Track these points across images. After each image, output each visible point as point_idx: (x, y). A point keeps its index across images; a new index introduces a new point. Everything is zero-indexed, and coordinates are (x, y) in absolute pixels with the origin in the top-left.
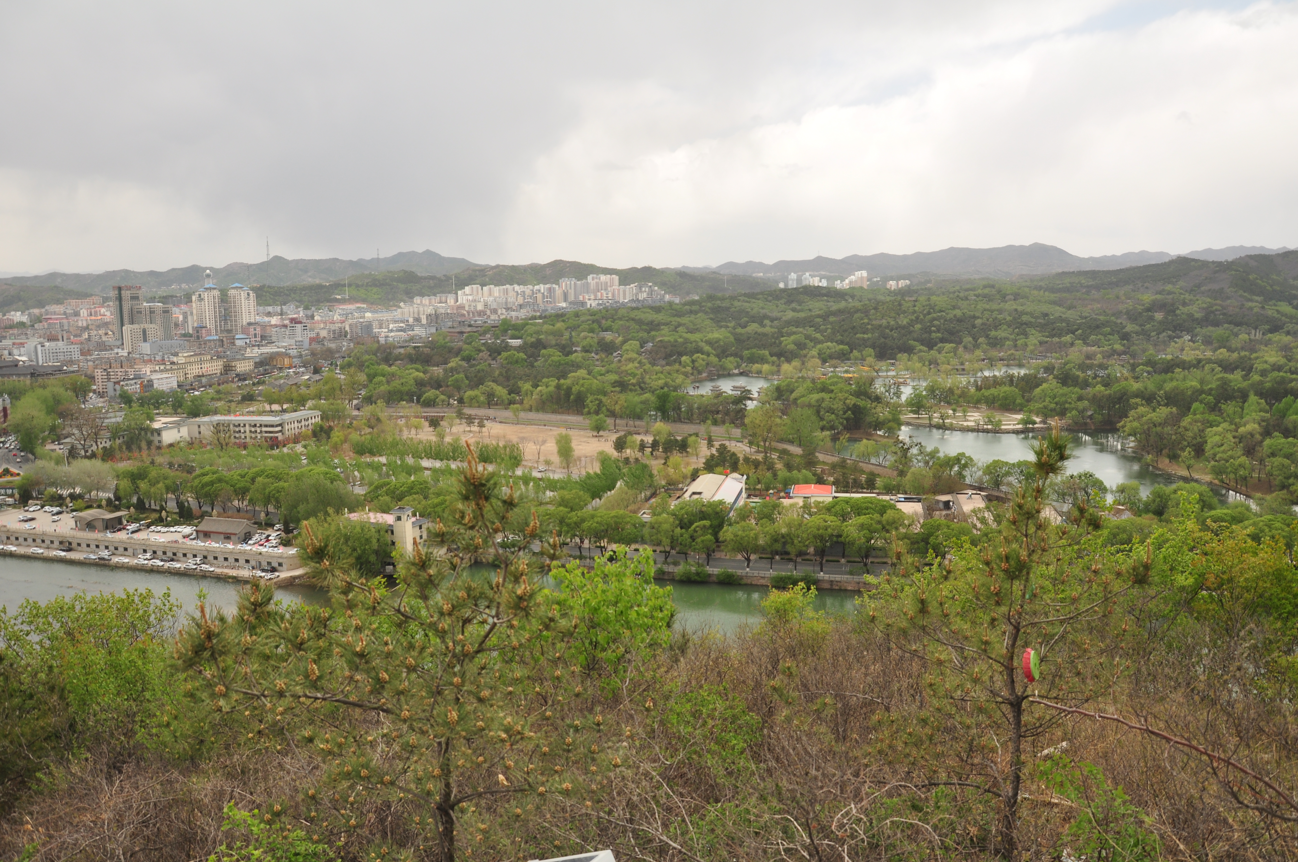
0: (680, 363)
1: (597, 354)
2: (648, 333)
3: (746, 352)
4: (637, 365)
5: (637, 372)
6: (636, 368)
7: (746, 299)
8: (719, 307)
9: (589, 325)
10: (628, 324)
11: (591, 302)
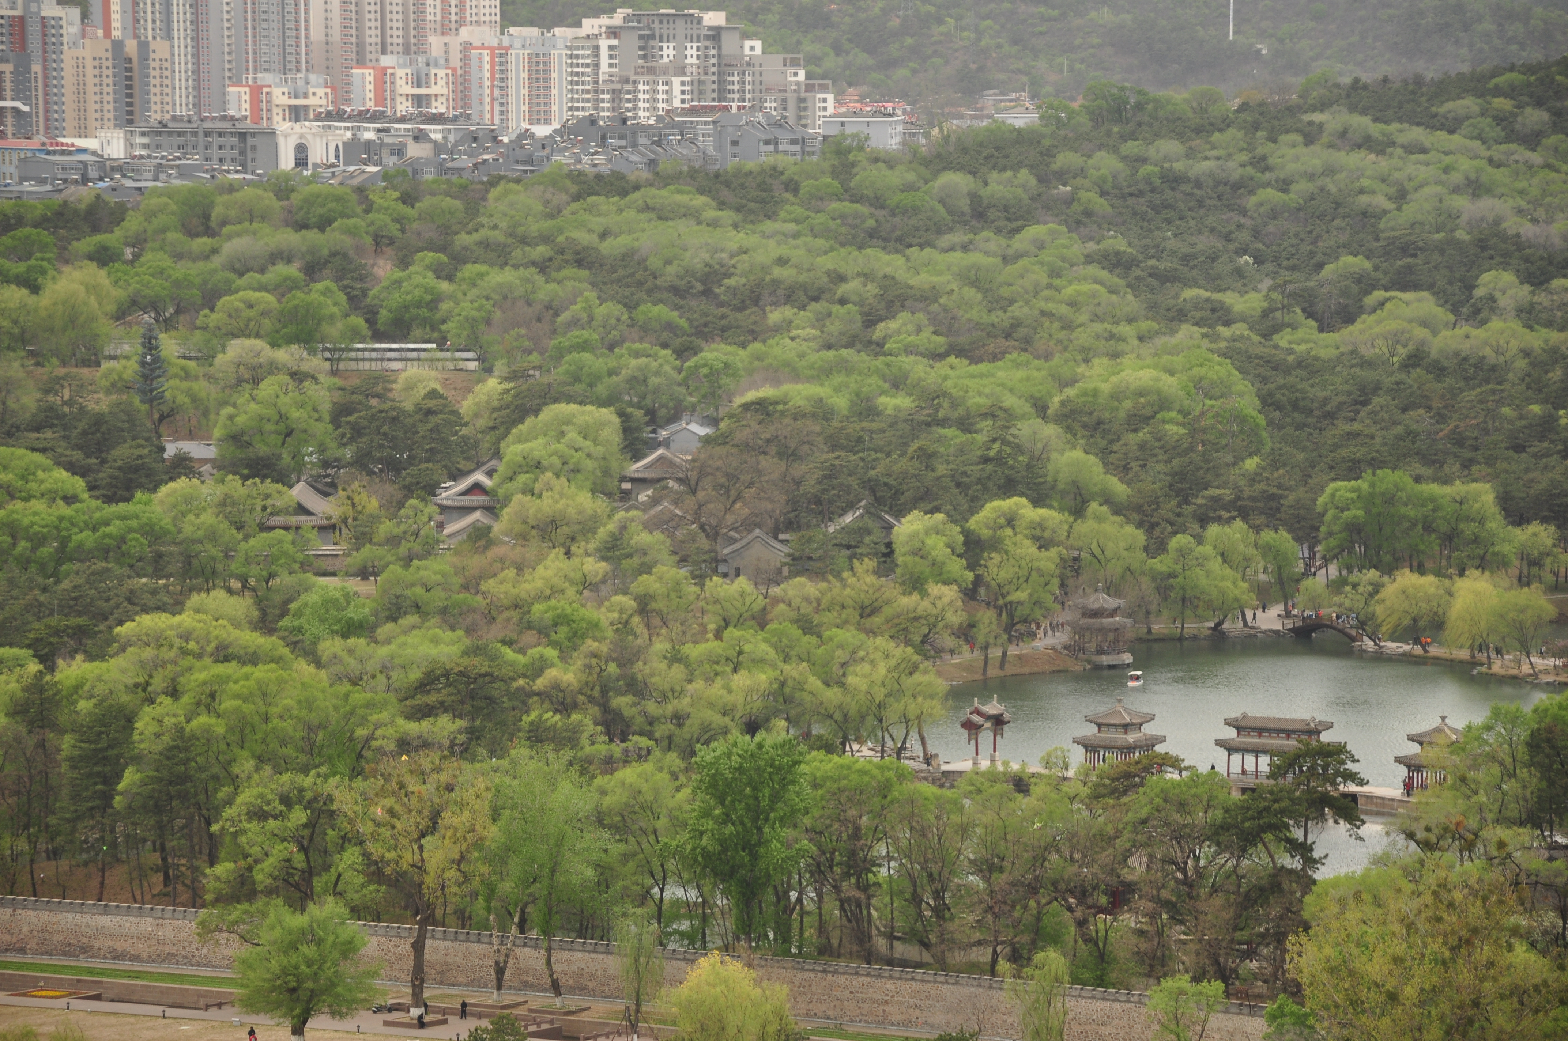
0: (887, 553)
1: (326, 490)
2: (682, 353)
3: (1342, 488)
4: (595, 567)
5: (590, 612)
6: (586, 584)
7: (1362, 123)
8: (1174, 180)
9: (282, 289)
10: (546, 290)
11: (308, 129)
